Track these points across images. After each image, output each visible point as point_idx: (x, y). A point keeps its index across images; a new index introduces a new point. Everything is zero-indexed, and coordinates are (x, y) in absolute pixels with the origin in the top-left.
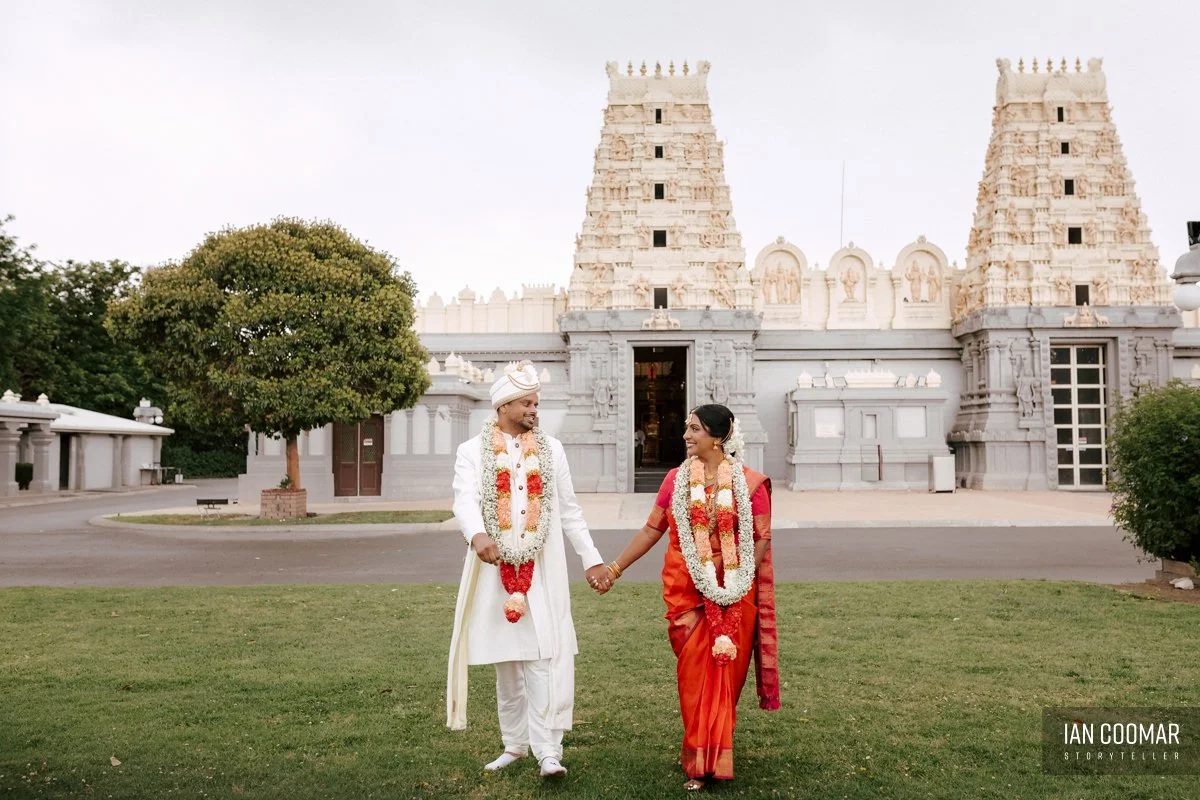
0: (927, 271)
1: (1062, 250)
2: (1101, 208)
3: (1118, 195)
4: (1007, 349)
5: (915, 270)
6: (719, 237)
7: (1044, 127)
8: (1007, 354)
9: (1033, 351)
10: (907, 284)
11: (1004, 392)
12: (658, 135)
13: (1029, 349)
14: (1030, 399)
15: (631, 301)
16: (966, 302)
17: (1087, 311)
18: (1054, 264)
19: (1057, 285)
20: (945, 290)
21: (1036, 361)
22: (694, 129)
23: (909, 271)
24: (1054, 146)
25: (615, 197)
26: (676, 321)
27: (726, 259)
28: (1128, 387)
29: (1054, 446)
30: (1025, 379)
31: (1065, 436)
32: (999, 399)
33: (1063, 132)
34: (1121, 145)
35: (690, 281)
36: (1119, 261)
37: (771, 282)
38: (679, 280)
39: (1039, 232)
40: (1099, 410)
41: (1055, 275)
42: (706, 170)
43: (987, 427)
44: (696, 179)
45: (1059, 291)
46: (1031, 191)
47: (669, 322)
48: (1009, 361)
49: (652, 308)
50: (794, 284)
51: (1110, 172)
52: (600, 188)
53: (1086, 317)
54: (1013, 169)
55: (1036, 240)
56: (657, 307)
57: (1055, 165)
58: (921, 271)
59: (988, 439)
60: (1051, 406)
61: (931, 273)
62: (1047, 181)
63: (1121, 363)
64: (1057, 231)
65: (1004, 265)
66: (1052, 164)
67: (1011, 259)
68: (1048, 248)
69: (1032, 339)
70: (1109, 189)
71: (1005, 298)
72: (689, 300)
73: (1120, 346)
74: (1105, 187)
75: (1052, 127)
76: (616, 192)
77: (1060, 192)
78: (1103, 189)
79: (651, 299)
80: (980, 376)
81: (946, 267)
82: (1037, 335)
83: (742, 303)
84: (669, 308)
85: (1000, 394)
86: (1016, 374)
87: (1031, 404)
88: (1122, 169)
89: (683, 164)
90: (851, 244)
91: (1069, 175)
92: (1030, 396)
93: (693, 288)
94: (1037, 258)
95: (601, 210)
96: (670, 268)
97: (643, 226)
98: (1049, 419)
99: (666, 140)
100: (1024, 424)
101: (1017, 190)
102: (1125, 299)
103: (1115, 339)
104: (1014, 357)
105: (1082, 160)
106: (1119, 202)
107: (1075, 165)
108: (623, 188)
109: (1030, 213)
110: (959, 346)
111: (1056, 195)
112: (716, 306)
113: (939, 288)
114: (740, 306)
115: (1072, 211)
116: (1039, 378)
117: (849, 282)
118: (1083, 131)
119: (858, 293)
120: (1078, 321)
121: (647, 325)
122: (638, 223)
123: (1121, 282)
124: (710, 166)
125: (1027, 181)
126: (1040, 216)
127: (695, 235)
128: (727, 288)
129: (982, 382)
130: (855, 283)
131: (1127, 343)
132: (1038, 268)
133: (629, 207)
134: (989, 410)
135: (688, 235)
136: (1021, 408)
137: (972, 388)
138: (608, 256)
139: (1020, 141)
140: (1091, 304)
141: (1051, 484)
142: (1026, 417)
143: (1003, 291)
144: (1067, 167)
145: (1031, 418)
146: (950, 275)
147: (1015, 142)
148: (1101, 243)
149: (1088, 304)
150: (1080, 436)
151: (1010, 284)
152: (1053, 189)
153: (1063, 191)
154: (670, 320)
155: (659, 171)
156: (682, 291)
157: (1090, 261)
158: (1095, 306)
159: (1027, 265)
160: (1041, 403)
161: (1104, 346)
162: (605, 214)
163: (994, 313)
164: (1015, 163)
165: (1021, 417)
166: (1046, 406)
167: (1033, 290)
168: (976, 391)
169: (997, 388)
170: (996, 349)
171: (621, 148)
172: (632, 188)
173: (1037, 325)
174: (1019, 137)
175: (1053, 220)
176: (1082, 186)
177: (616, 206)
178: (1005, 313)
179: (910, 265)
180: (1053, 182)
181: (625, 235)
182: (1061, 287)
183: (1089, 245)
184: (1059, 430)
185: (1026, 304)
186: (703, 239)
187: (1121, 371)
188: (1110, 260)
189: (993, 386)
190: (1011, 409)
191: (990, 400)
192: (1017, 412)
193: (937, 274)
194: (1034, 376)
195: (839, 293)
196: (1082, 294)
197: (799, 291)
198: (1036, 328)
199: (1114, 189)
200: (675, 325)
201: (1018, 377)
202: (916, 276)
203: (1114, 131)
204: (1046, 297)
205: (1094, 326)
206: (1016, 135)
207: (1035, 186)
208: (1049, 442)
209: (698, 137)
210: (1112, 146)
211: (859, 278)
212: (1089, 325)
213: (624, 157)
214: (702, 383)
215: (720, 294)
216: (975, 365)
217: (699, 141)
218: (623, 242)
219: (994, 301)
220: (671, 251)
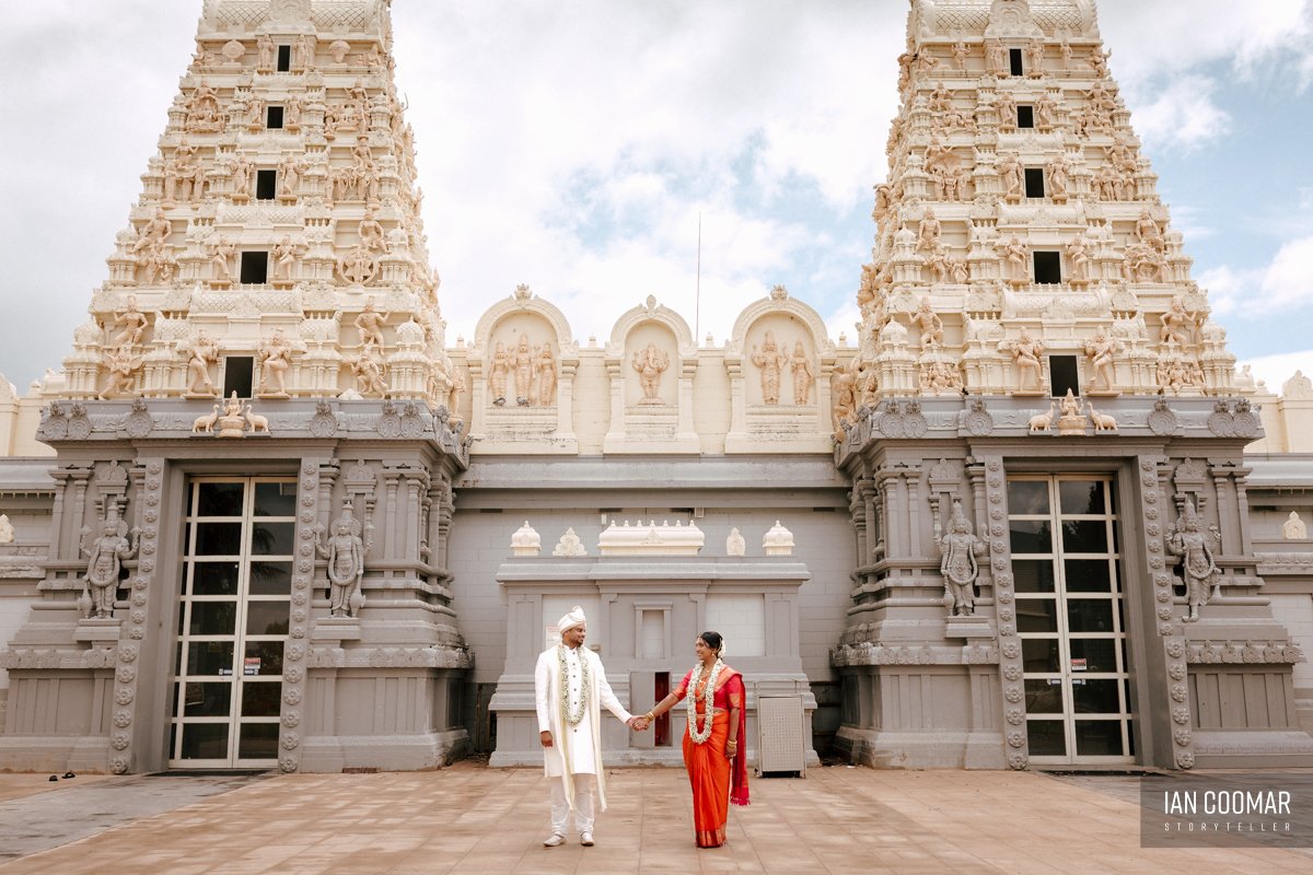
0: (790, 352)
1: (1022, 292)
2: (1094, 221)
3: (1126, 199)
4: (922, 482)
5: (770, 348)
6: (371, 267)
7: (987, 82)
8: (924, 493)
9: (972, 484)
10: (754, 375)
11: (917, 566)
12: (277, 88)
13: (965, 483)
14: (967, 578)
15: (181, 383)
16: (853, 401)
17: (1074, 404)
18: (1007, 317)
19: (1014, 357)
20: (823, 384)
21: (979, 503)
22: (347, 82)
23: (759, 351)
24: (1006, 111)
25: (186, 195)
26: (262, 420)
27: (379, 306)
28: (1161, 558)
29: (1016, 675)
30: (955, 539)
31: (1042, 656)
32: (907, 581)
33: (1022, 90)
34: (1129, 115)
35: (301, 345)
36: (1133, 314)
37: (505, 369)
38: (275, 343)
39: (978, 262)
40: (1109, 601)
41: (1010, 338)
42: (363, 150)
43: (882, 636)
44: (342, 166)
45: (1019, 367)
46: (963, 189)
47: (247, 423)
48: (927, 504)
49: (221, 396)
50: (548, 371)
51: (1110, 160)
52: (157, 179)
53: (1071, 417)
54: (929, 153)
55: (974, 276)
56: (228, 394)
57: (1006, 146)
58: (780, 350)
59: (885, 661)
60: (1009, 593)
61: (799, 354)
62: (994, 172)
63: (1147, 508)
64: (1014, 257)
65: (913, 320)
66: (1000, 144)
67: (926, 310)
68: (998, 291)
69: (969, 460)
70: (1108, 188)
71: (916, 384)
72: (295, 383)
73: (1143, 475)
74: (1102, 185)
75: (1000, 82)
76: (186, 187)
77: (1017, 190)
78: (1098, 188)
79: (218, 380)
80: (877, 536)
81: (825, 342)
82: (978, 455)
83: (402, 389)
84: (255, 396)
85: (907, 570)
86: (938, 527)
87: (970, 588)
88: (1131, 156)
89: (319, 140)
90: (651, 300)
91: (1035, 161)
92: (966, 573)
93: (304, 357)
94: (979, 308)
95: (152, 218)
96: (263, 321)
97: (223, 244)
98: (1006, 620)
99: (290, 96)
100: (956, 628)
101: (939, 188)
102: (1146, 382)
103: (1131, 461)
104: (935, 496)
105: (1057, 137)
106: (1129, 211)
107: (1044, 146)
108: (200, 179)
109: (963, 228)
110: (845, 485)
111: (1009, 195)
112: (352, 394)
113: (812, 382)
114: (398, 395)
115: (1041, 224)
116: (986, 538)
117: (647, 369)
118: (1058, 90)
119: (664, 389)
120: (1056, 424)
121: (203, 428)
122: (215, 239)
123: (1136, 352)
124: (369, 144)
125: (956, 173)
126: (981, 232)
127: (323, 262)
128: (375, 359)
129: (879, 548)
130: (659, 371)
131: (1157, 468)
132: (975, 325)
133: (204, 212)
134: (888, 601)
135: (307, 262)
136: (949, 597)
137: (865, 563)
138: (149, 298)
139: (944, 108)
140: (1082, 393)
141: (1013, 755)
142: (961, 616)
143: (910, 367)
144: (1029, 148)
145: (972, 616)
146: (833, 356)
147: (934, 108)
148: (1096, 282)
149: (1076, 393)
150: (1075, 655)
151: (926, 357)
152: (1006, 186)
153: (1023, 189)
154: (250, 416)
155: (269, 149)
156: (281, 363)
157: (1078, 312)
158: (1091, 397)
159: (957, 321)
160: (990, 588)
161: (1114, 474)
162: (159, 225)
163: (892, 410)
164: (935, 143)
165: (951, 617)
166: (1000, 592)
167: (968, 366)
168: (870, 565)
169: (906, 560)
170: (901, 482)
171: (209, 112)
172: (215, 178)
173: (977, 432)
174: (941, 100)
175: (1005, 240)
176: (1057, 179)
177: (182, 211)
178: (914, 409)
179: (759, 339)
180: (1003, 174)
181: (186, 261)
182: (1022, 359)
183: (1074, 286)
184: (1025, 642)
185: (957, 394)
186: (340, 271)
187: (1148, 525)
188: (1115, 313)
189: (894, 556)
190: (933, 600)
191: (889, 582)
192: (943, 606)
193: (808, 356)
194: (975, 533)
195: (630, 387)
196: (1064, 373)
197: (555, 384)
198: (974, 438)
199: (1118, 189)
200: (259, 428)
201: (943, 534)
202: (770, 357)
203: (1114, 92)
204: (994, 380)
205: (1089, 433)
206: (936, 96)
207: (972, 183)
208: (1006, 666)
209: (355, 96)
210: (1112, 118)
211: (667, 363)
212: (1080, 432)
213: (210, 126)
214: (308, 546)
215: (361, 372)
216: (869, 516)
217: (354, 101)
218: (183, 275)
219: (896, 387)
220: (273, 291)
